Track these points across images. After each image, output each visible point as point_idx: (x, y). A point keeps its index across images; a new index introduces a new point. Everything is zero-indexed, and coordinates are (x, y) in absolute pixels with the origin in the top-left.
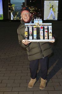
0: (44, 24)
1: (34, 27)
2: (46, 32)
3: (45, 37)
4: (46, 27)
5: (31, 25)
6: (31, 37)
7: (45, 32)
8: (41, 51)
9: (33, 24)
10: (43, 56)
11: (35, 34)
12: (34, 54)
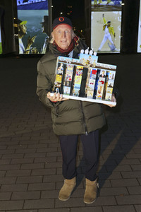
0: (101, 65)
1: (78, 67)
2: (103, 82)
3: (98, 93)
4: (103, 73)
5: (72, 63)
6: (67, 89)
7: (99, 83)
8: (83, 119)
9: (78, 61)
10: (86, 130)
11: (78, 83)
12: (67, 123)
